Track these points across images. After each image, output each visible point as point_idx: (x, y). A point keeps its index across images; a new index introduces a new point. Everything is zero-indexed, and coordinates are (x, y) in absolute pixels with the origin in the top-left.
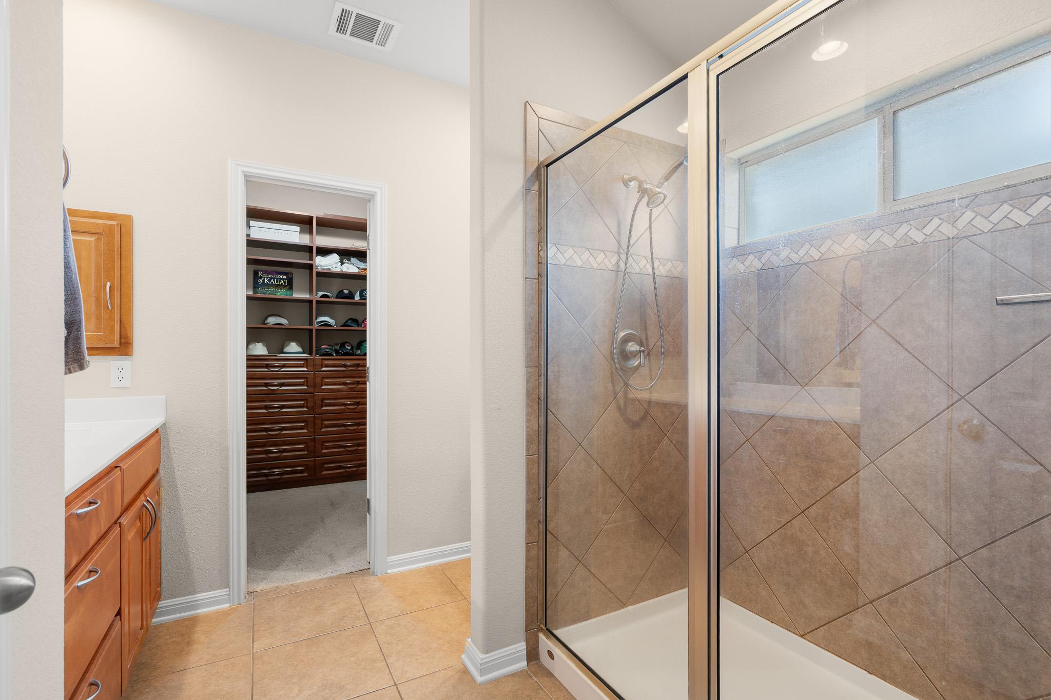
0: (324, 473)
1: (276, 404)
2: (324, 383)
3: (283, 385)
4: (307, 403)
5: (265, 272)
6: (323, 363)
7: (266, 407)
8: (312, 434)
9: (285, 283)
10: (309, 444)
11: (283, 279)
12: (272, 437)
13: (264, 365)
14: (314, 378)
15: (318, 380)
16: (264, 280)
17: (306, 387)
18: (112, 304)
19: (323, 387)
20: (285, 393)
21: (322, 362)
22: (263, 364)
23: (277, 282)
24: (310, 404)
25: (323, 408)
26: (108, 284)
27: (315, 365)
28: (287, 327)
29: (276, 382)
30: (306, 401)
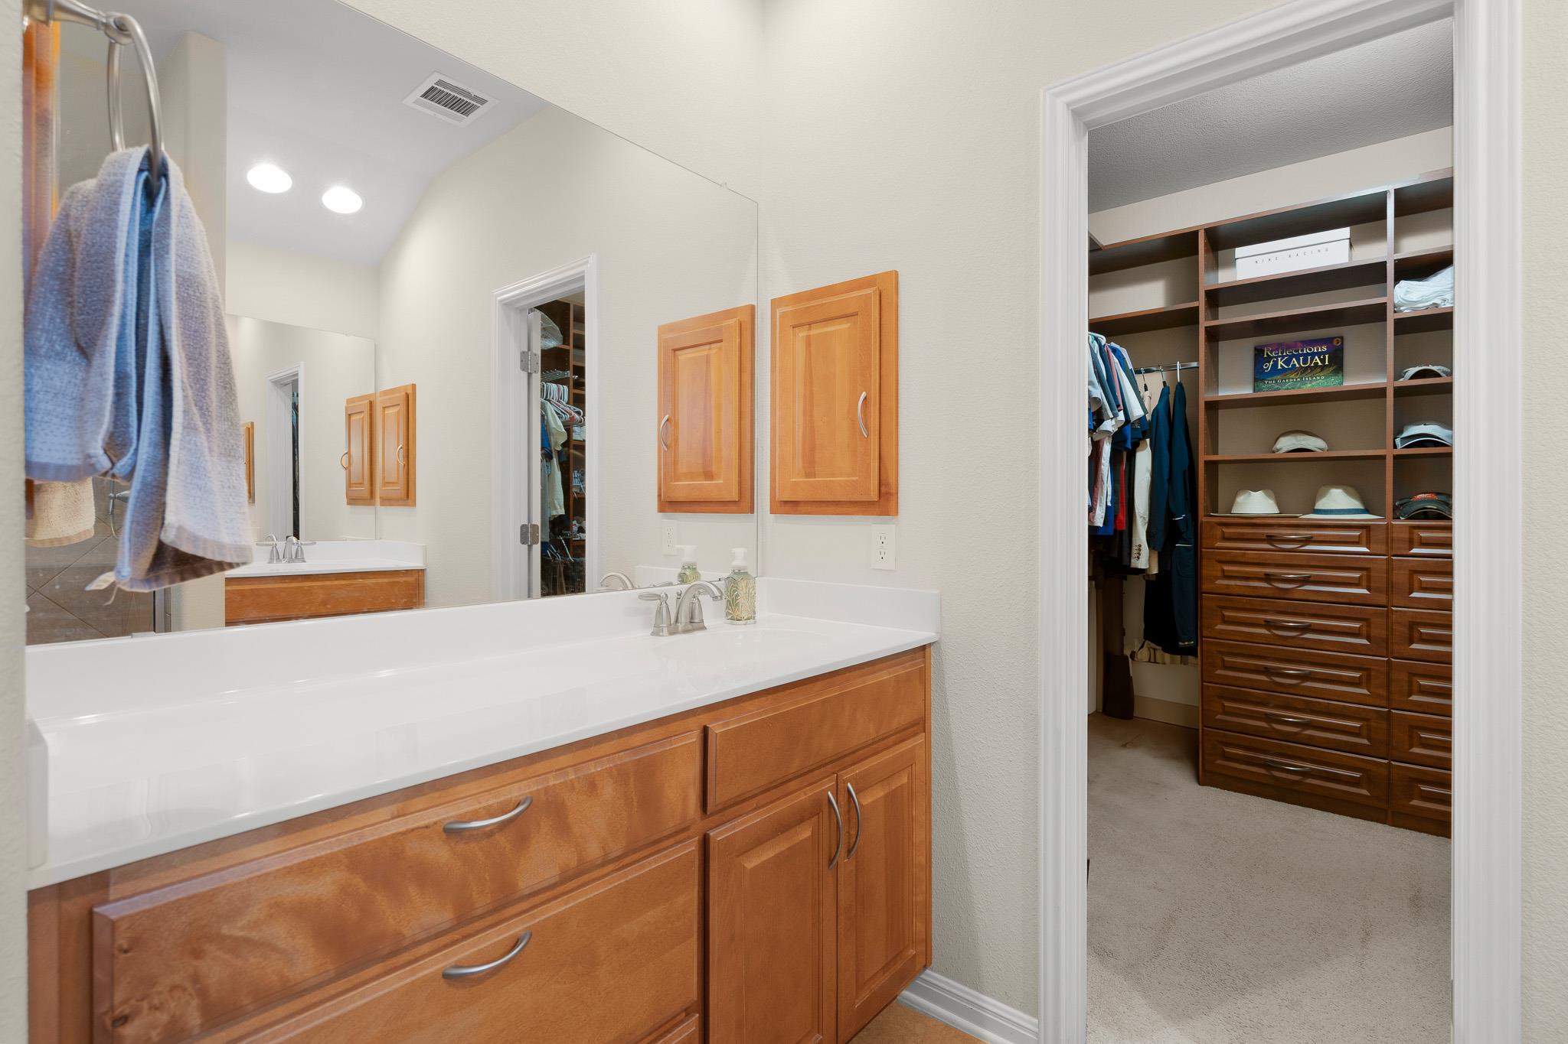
0: (1415, 802)
1: (1292, 621)
2: (1416, 585)
3: (1306, 581)
4: (1369, 626)
5: (1280, 346)
6: (1415, 537)
7: (1268, 624)
8: (1384, 703)
9: (1323, 361)
10: (1373, 724)
11: (1319, 354)
12: (1279, 689)
13: (1264, 537)
14: (1389, 571)
15: (1400, 577)
16: (1276, 363)
17: (1365, 591)
18: (867, 427)
19: (1415, 595)
20: (1310, 598)
21: (1411, 533)
22: (1263, 534)
23: (1305, 362)
24: (1378, 632)
25: (1415, 646)
26: (864, 394)
27: (1389, 541)
28: (1320, 454)
29: (1292, 574)
30: (1365, 623)
